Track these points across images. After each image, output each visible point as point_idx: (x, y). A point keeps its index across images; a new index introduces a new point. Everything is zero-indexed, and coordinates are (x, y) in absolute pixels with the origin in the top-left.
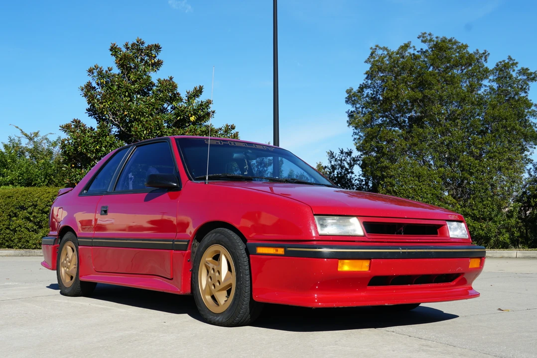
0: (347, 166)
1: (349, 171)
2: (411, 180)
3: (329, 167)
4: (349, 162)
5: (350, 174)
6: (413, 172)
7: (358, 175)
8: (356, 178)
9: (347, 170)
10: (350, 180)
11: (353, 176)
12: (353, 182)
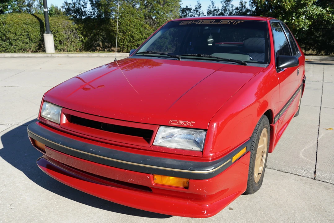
0: (83, 4)
1: (85, 6)
2: (129, 16)
3: (72, 3)
4: (84, 1)
5: (85, 9)
6: (130, 11)
7: (89, 9)
8: (89, 10)
9: (83, 6)
10: (85, 12)
11: (87, 9)
12: (87, 13)
